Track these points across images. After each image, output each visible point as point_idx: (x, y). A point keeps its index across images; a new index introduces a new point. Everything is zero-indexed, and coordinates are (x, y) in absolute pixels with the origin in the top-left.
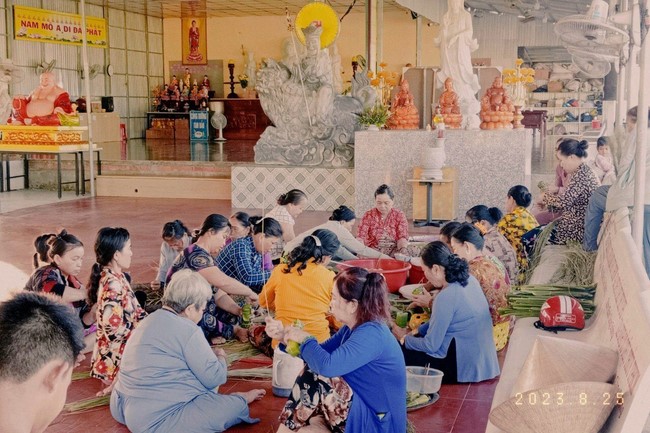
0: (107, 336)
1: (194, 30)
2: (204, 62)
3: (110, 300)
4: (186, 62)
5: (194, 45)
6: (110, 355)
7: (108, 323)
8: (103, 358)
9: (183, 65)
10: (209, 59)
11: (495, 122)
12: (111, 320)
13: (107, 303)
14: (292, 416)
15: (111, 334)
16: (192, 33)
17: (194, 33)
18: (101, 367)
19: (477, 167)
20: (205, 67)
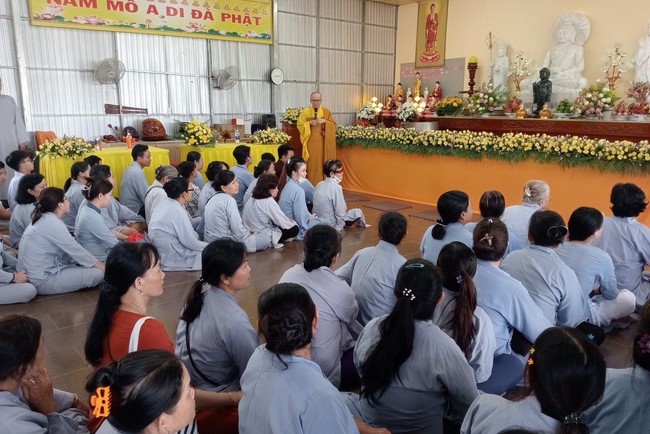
1: (433, 17)
2: (440, 62)
4: (420, 64)
5: (431, 38)
9: (416, 68)
10: (446, 58)
16: (429, 23)
17: (432, 23)
20: (441, 69)
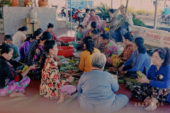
0: (52, 83)
3: (54, 69)
6: (55, 89)
7: (53, 78)
8: (53, 91)
11: (44, 5)
12: (54, 76)
13: (53, 70)
14: (157, 95)
15: (54, 82)
18: (53, 94)
19: (43, 18)
